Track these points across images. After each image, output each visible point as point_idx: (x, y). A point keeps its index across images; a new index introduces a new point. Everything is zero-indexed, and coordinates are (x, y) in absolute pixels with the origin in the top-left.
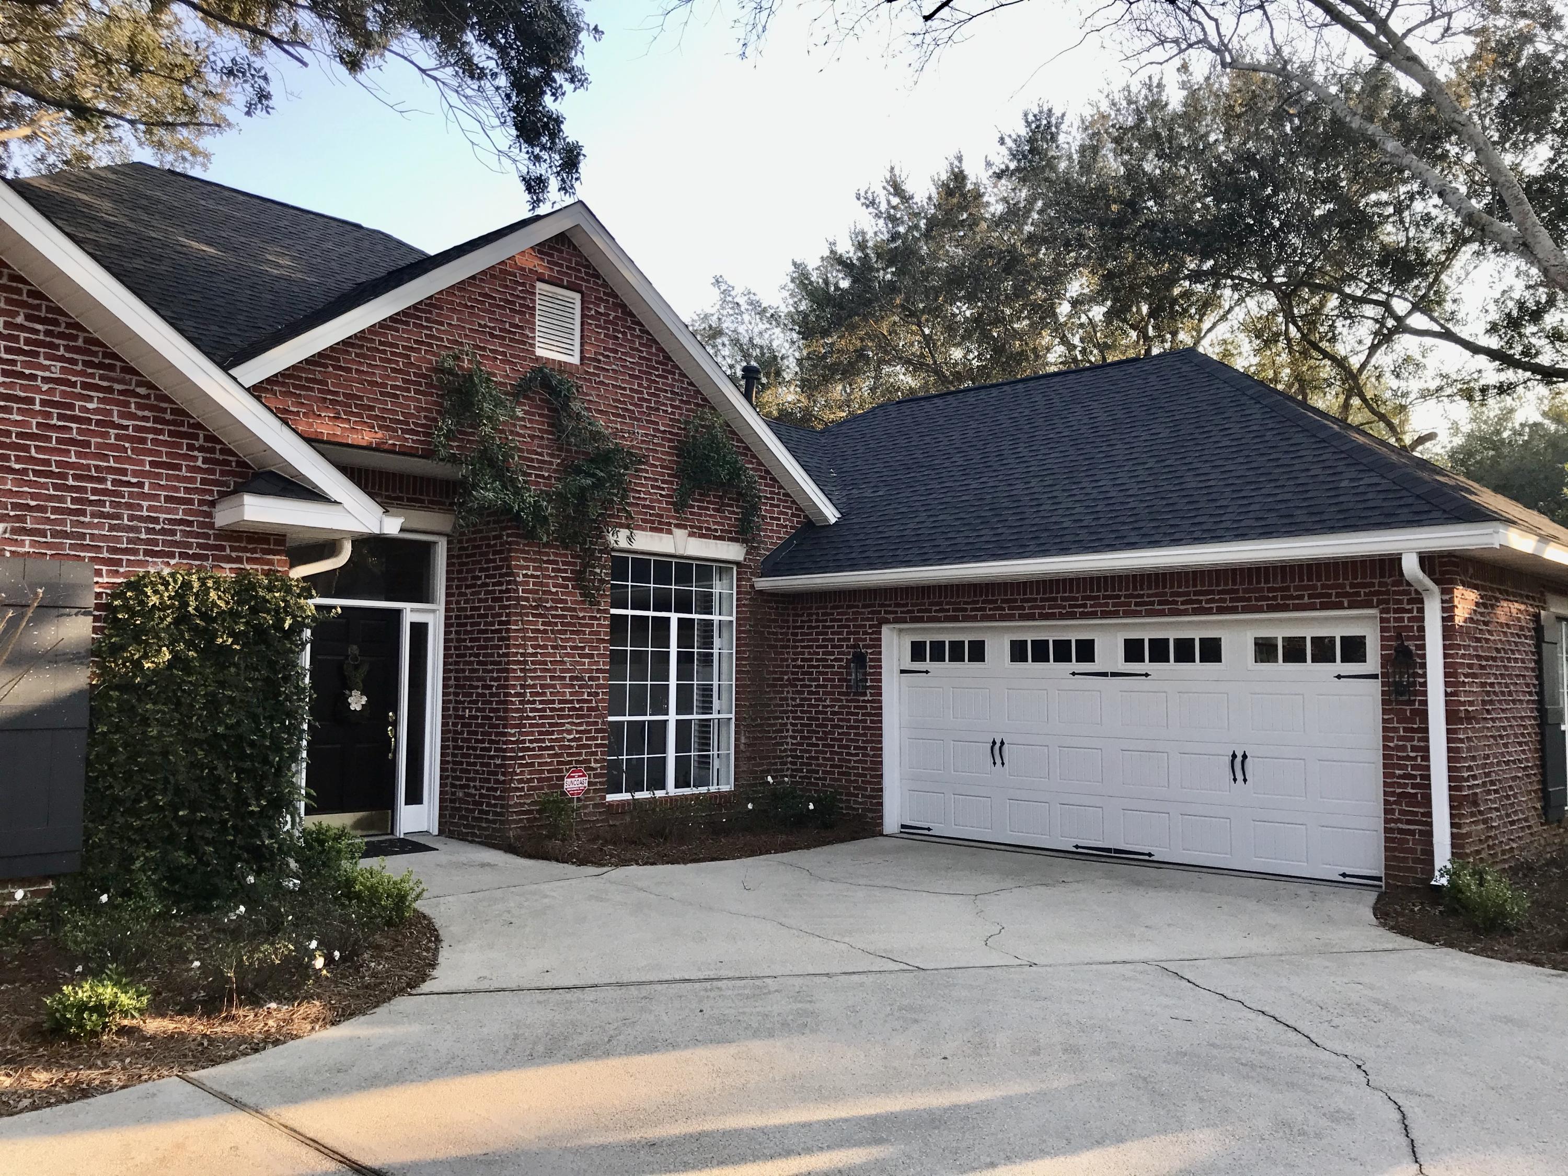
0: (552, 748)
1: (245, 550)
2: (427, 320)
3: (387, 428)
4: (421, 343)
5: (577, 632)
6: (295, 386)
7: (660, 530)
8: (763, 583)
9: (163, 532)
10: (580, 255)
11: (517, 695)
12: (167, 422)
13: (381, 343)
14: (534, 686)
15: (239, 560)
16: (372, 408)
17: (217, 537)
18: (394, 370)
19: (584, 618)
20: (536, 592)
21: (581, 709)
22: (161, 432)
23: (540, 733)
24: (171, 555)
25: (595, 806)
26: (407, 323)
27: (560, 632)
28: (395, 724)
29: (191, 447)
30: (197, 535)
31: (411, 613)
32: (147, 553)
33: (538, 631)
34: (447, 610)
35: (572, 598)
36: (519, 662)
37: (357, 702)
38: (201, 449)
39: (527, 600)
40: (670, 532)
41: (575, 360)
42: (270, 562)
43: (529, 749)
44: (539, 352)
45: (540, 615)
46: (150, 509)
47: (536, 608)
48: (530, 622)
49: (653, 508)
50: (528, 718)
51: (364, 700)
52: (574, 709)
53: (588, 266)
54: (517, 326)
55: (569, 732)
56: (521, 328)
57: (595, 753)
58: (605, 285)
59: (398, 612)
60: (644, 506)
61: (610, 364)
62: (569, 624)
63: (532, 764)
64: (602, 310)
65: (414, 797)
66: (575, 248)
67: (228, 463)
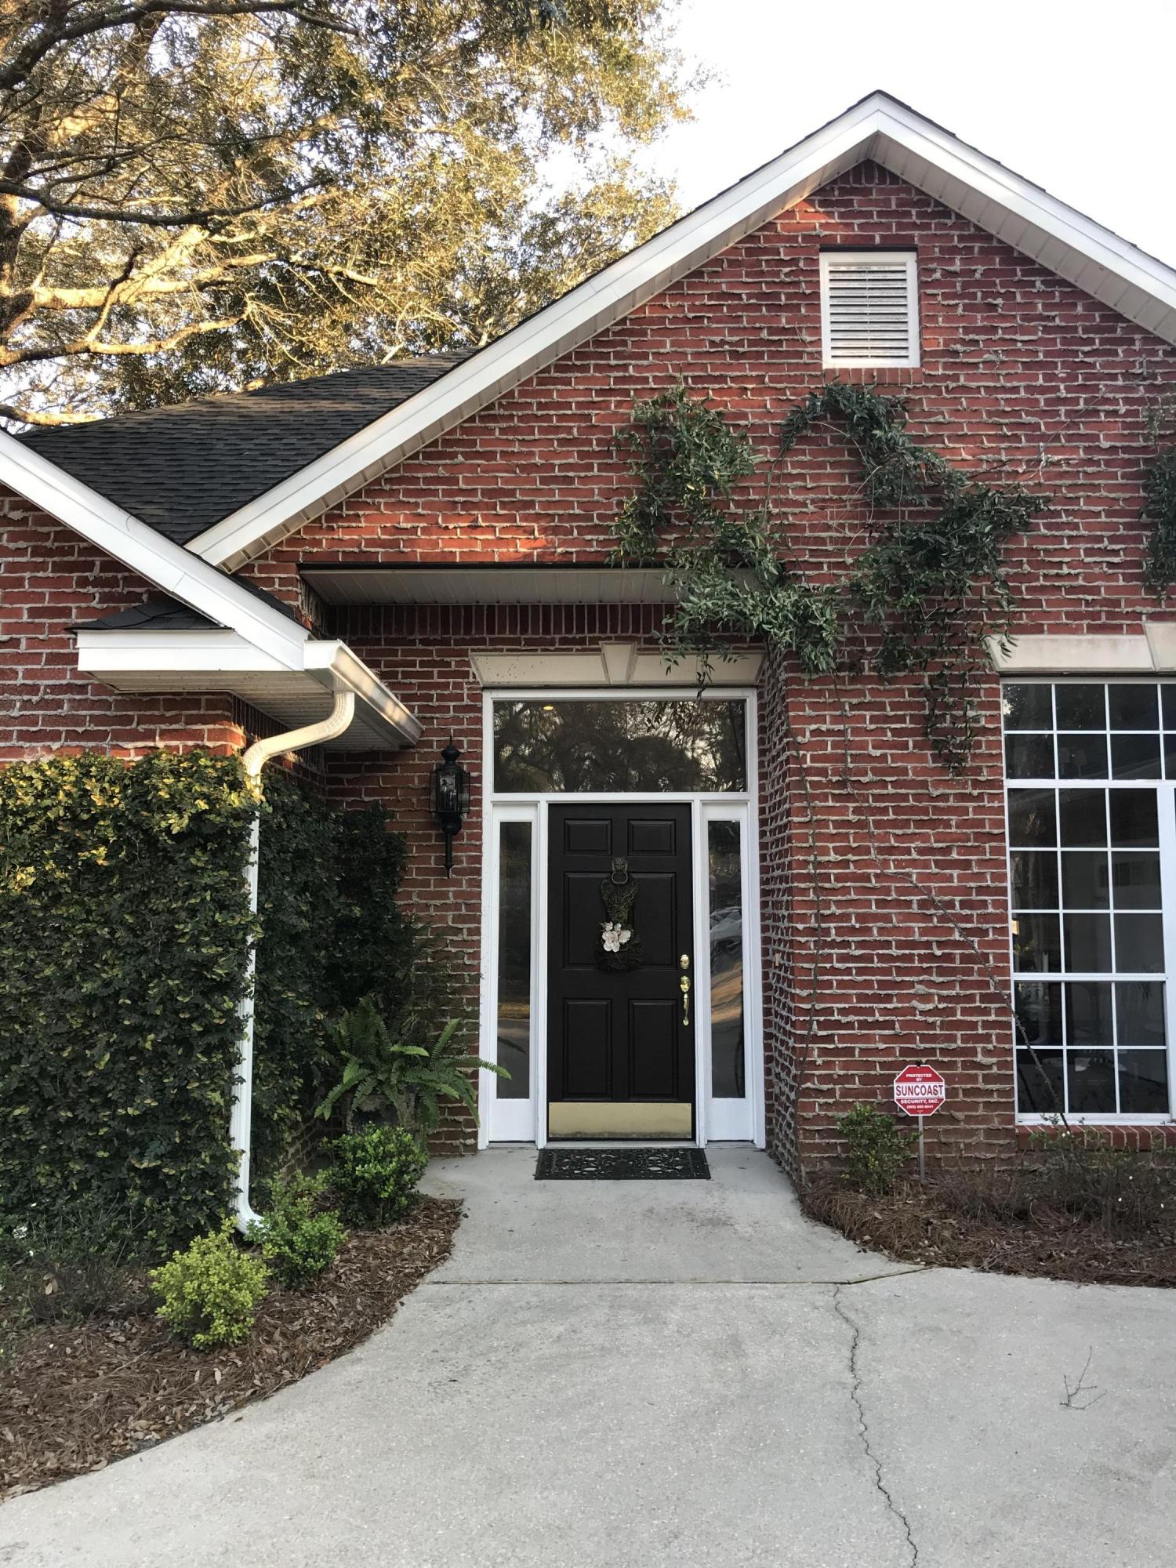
0: (889, 1025)
1: (163, 720)
2: (618, 355)
3: (555, 531)
4: (611, 392)
5: (932, 824)
7: (1116, 629)
10: (908, 187)
11: (811, 931)
12: (50, 553)
13: (541, 406)
14: (845, 917)
15: (150, 735)
16: (531, 504)
18: (563, 442)
19: (944, 797)
20: (842, 759)
21: (948, 958)
22: (42, 567)
23: (862, 998)
25: (989, 1133)
26: (584, 368)
27: (894, 824)
28: (690, 972)
29: (83, 582)
31: (707, 807)
32: (24, 736)
33: (848, 824)
34: (762, 799)
35: (919, 764)
36: (808, 878)
37: (614, 939)
39: (823, 772)
40: (1138, 630)
41: (913, 361)
43: (838, 1025)
44: (828, 363)
45: (849, 797)
47: (842, 784)
48: (830, 810)
49: (1095, 590)
50: (835, 971)
51: (626, 936)
52: (932, 958)
53: (924, 199)
54: (784, 331)
55: (925, 998)
56: (792, 331)
57: (986, 1038)
58: (962, 221)
59: (687, 806)
60: (1071, 590)
61: (980, 353)
62: (912, 810)
63: (849, 1052)
64: (957, 267)
65: (730, 1084)
66: (895, 179)
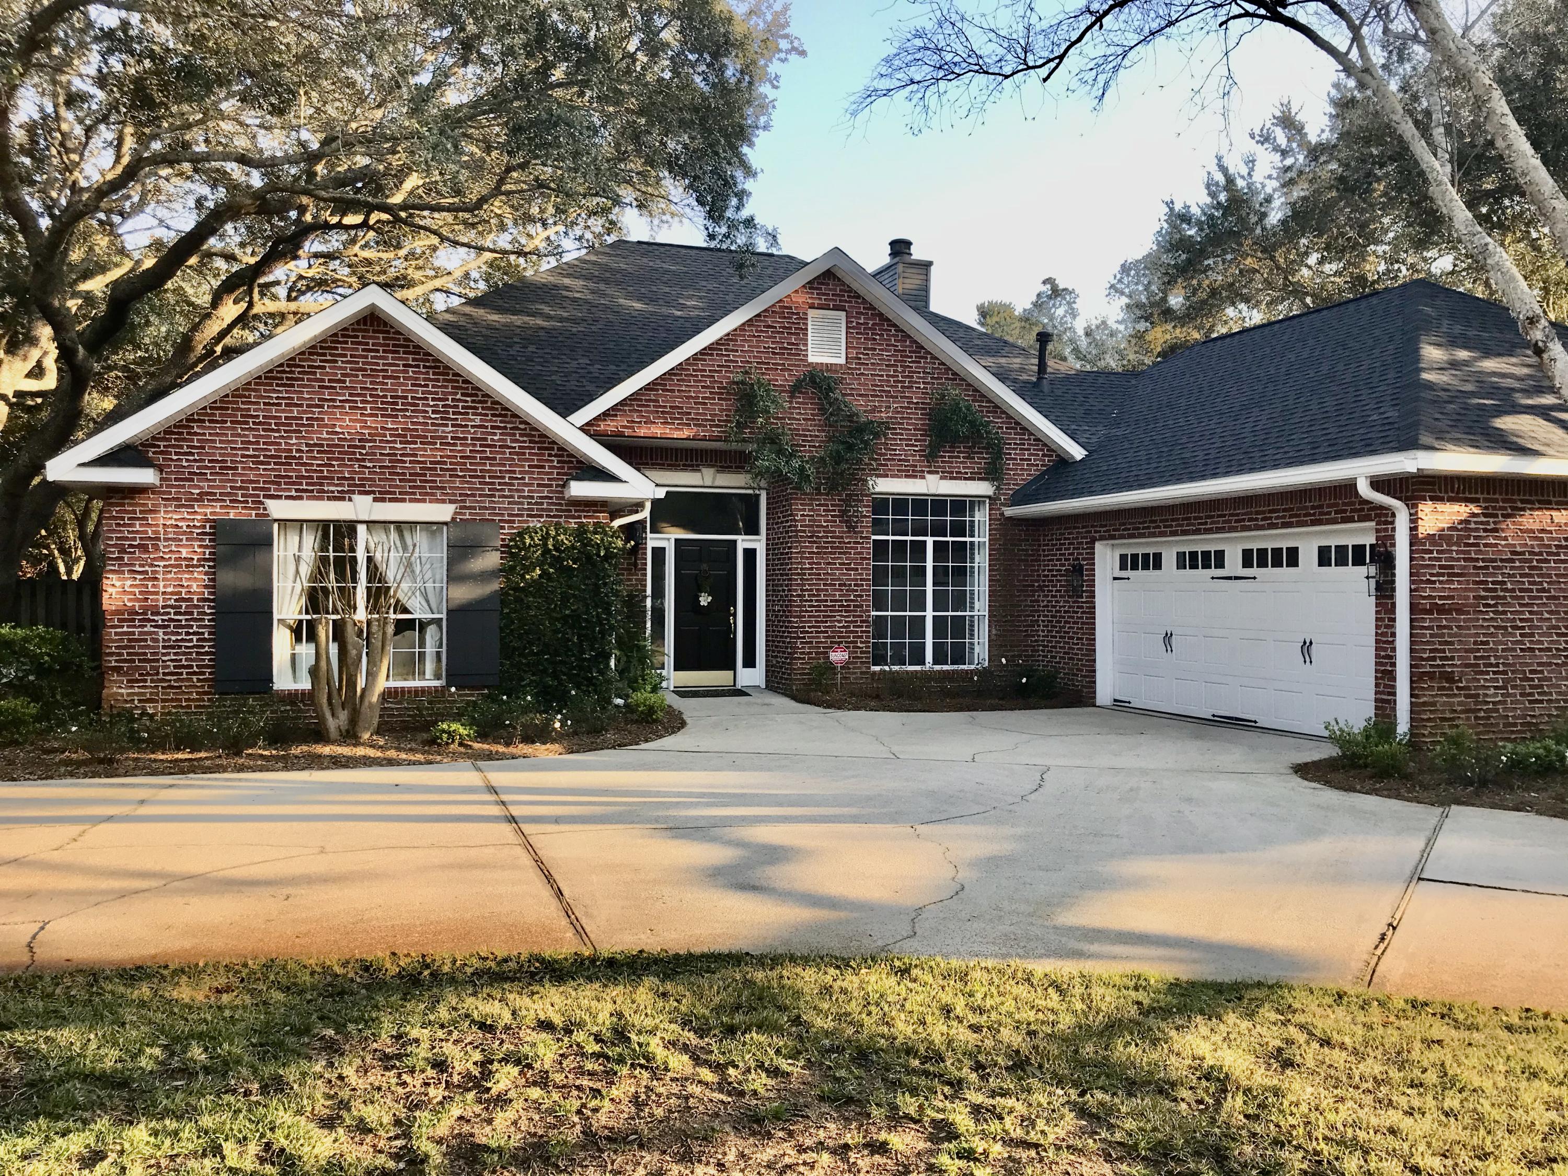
0: (827, 632)
1: (583, 511)
2: (726, 350)
3: (699, 425)
4: (723, 366)
5: (844, 553)
6: (638, 406)
7: (915, 477)
8: (1009, 512)
9: (537, 503)
10: (844, 284)
11: (798, 596)
12: (536, 442)
13: (694, 370)
14: (811, 590)
15: (579, 517)
16: (690, 414)
17: (567, 505)
18: (703, 387)
19: (849, 543)
20: (812, 526)
21: (849, 606)
22: (533, 448)
23: (817, 622)
24: (541, 516)
25: (862, 673)
26: (712, 355)
27: (830, 553)
28: (735, 615)
29: (550, 455)
30: (556, 504)
31: (743, 542)
32: (528, 516)
33: (813, 553)
34: (768, 539)
35: (840, 529)
36: (798, 574)
37: (705, 600)
38: (555, 456)
39: (804, 531)
40: (923, 477)
41: (842, 361)
42: (598, 517)
43: (807, 632)
44: (812, 359)
45: (815, 542)
46: (529, 491)
47: (811, 537)
48: (807, 547)
49: (908, 461)
50: (807, 611)
51: (710, 598)
52: (843, 606)
53: (850, 290)
54: (793, 344)
55: (839, 622)
56: (797, 344)
57: (861, 637)
58: (865, 301)
59: (735, 542)
60: (900, 460)
61: (869, 359)
62: (838, 547)
63: (811, 642)
64: (862, 321)
65: (750, 662)
66: (839, 279)
67: (572, 462)
